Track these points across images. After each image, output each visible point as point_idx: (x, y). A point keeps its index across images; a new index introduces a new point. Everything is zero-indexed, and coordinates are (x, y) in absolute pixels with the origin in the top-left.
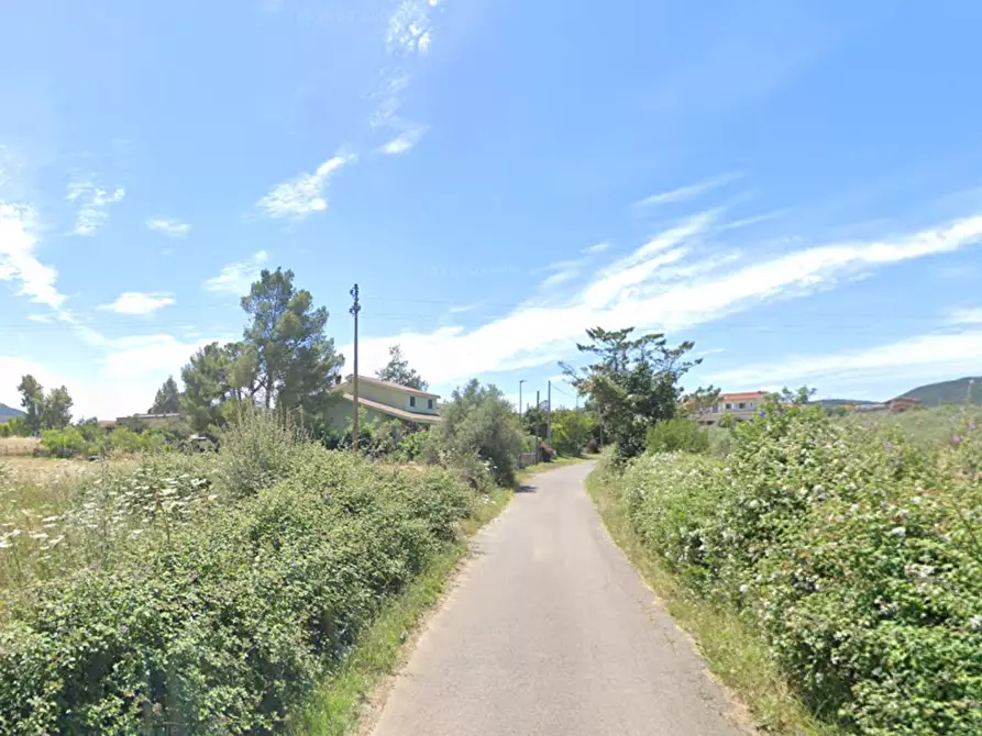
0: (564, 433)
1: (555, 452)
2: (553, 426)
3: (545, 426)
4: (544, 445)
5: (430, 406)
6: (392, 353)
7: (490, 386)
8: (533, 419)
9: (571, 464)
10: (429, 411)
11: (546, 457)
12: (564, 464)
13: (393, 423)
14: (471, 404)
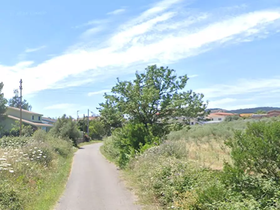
0: (94, 130)
1: (91, 138)
2: (90, 127)
3: (86, 127)
4: (86, 135)
5: (39, 119)
6: (15, 92)
7: (69, 116)
8: (81, 124)
9: (97, 143)
10: (39, 121)
11: (87, 140)
12: (94, 143)
13: (28, 127)
14: (64, 122)
